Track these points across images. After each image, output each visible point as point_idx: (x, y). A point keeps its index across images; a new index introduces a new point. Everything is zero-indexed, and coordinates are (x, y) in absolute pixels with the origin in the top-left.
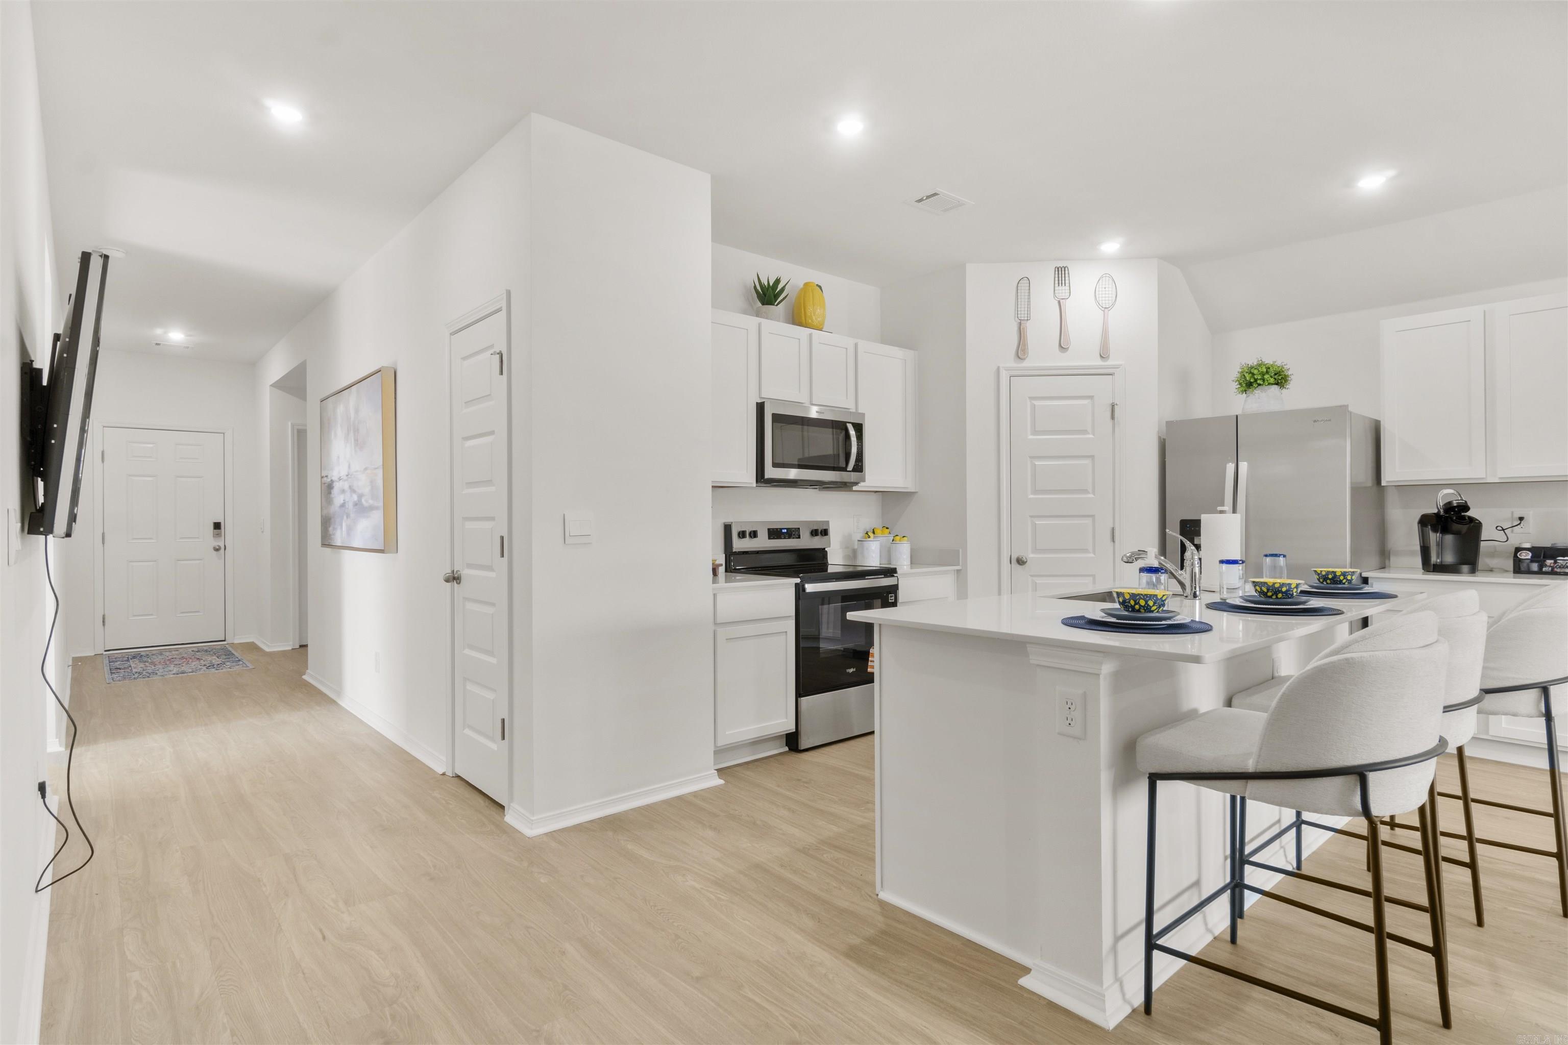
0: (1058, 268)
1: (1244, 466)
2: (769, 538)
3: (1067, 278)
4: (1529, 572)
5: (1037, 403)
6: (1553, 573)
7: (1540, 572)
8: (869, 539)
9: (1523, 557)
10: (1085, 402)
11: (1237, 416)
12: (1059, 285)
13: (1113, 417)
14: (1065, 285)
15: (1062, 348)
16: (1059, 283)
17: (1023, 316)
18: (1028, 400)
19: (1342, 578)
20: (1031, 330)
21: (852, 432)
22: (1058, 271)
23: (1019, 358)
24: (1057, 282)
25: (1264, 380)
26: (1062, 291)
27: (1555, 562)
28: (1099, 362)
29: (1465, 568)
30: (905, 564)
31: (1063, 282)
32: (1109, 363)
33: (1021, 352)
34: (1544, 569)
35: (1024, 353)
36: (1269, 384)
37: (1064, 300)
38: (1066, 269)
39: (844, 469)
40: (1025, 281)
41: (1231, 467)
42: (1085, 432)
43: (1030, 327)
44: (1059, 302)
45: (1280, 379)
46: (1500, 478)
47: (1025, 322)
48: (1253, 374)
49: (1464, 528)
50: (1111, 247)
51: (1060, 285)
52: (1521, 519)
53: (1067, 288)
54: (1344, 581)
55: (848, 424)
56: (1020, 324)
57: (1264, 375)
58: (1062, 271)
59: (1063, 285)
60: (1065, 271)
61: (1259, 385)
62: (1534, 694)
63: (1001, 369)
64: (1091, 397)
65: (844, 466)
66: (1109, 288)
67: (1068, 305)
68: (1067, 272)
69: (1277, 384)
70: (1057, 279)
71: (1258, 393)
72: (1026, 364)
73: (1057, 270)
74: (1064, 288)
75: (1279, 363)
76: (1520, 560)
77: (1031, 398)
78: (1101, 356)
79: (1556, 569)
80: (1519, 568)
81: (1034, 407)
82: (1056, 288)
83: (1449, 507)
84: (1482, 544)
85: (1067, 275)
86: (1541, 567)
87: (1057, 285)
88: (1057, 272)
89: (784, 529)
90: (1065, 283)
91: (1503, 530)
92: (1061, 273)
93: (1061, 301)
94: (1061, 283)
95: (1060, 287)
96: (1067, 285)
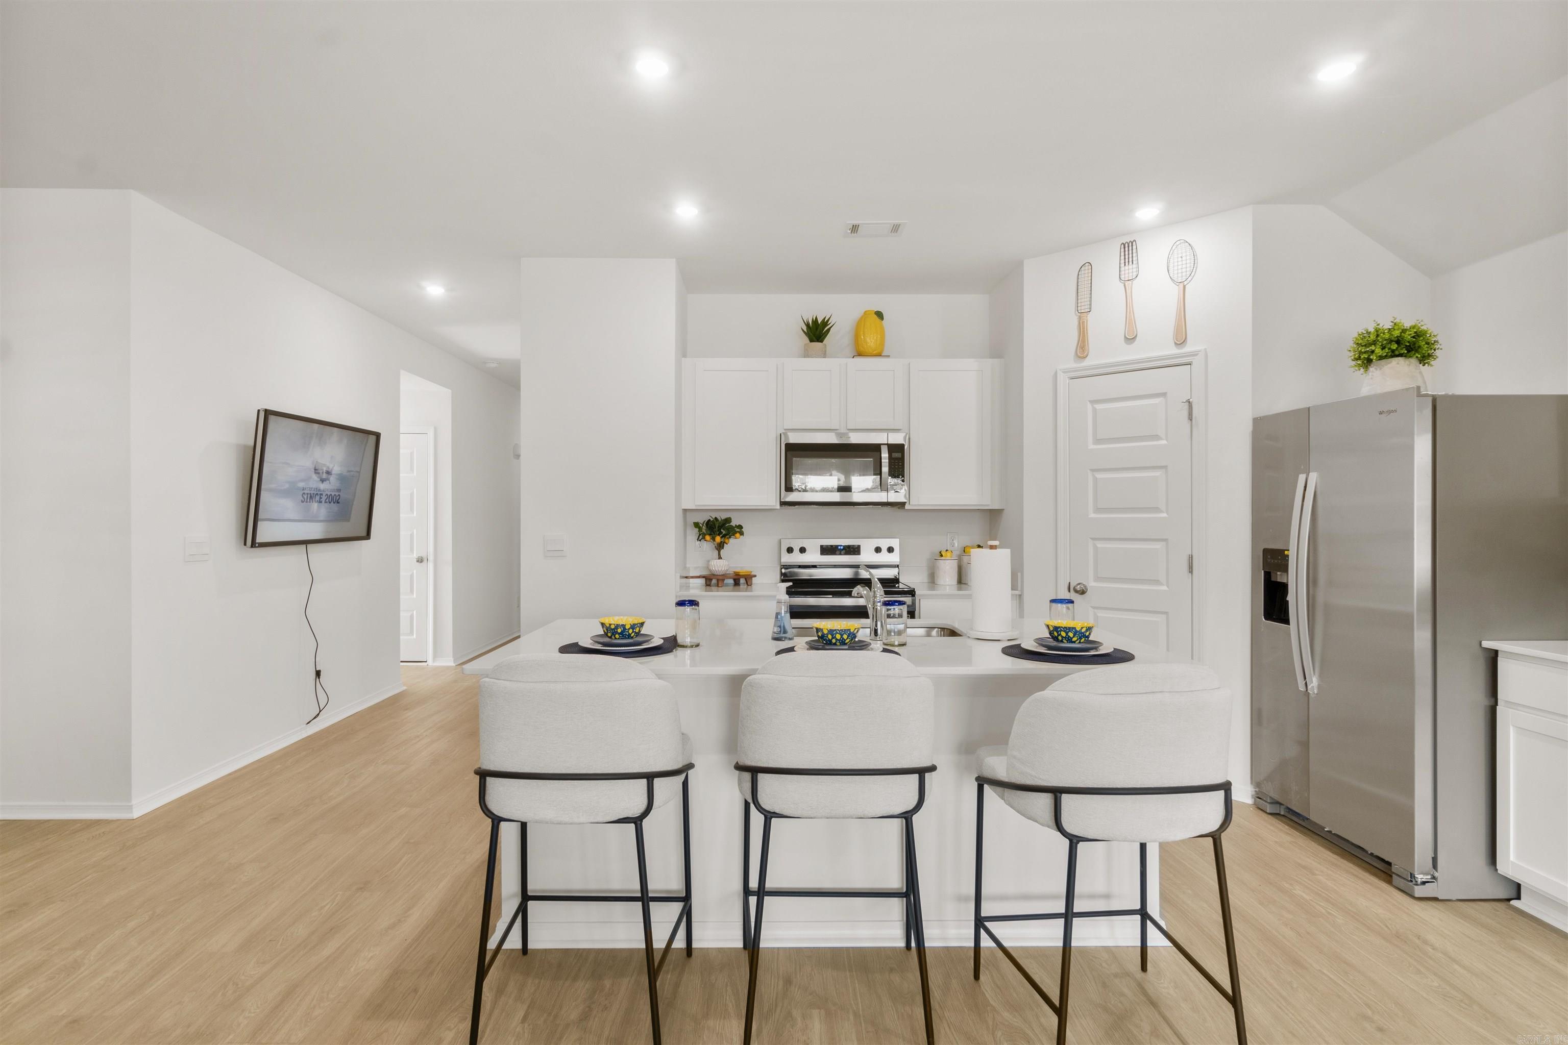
0: (1126, 245)
3: (1134, 255)
5: (1098, 407)
10: (1158, 400)
12: (1125, 265)
13: (1190, 417)
15: (1129, 340)
16: (1125, 263)
17: (1084, 309)
18: (1089, 406)
20: (1093, 322)
22: (1125, 248)
23: (1080, 357)
24: (1123, 261)
26: (1128, 271)
28: (1173, 351)
31: (1130, 260)
32: (1187, 349)
33: (1082, 350)
35: (1084, 351)
37: (1130, 282)
38: (1135, 243)
40: (1087, 267)
42: (1159, 437)
43: (1091, 319)
44: (1125, 285)
47: (1085, 314)
50: (1148, 213)
51: (1127, 264)
53: (1133, 265)
55: (882, 447)
56: (1080, 317)
58: (1128, 247)
59: (1131, 263)
60: (1132, 246)
63: (1059, 372)
64: (1164, 395)
66: (1186, 256)
67: (1134, 286)
68: (1134, 247)
70: (1123, 257)
72: (1087, 363)
73: (1122, 246)
74: (1131, 267)
77: (1093, 402)
78: (1175, 343)
81: (1095, 412)
82: (1122, 269)
85: (1134, 251)
87: (1123, 265)
88: (1123, 250)
90: (1132, 261)
92: (1128, 250)
93: (1127, 283)
94: (1129, 262)
95: (1127, 268)
96: (1134, 262)
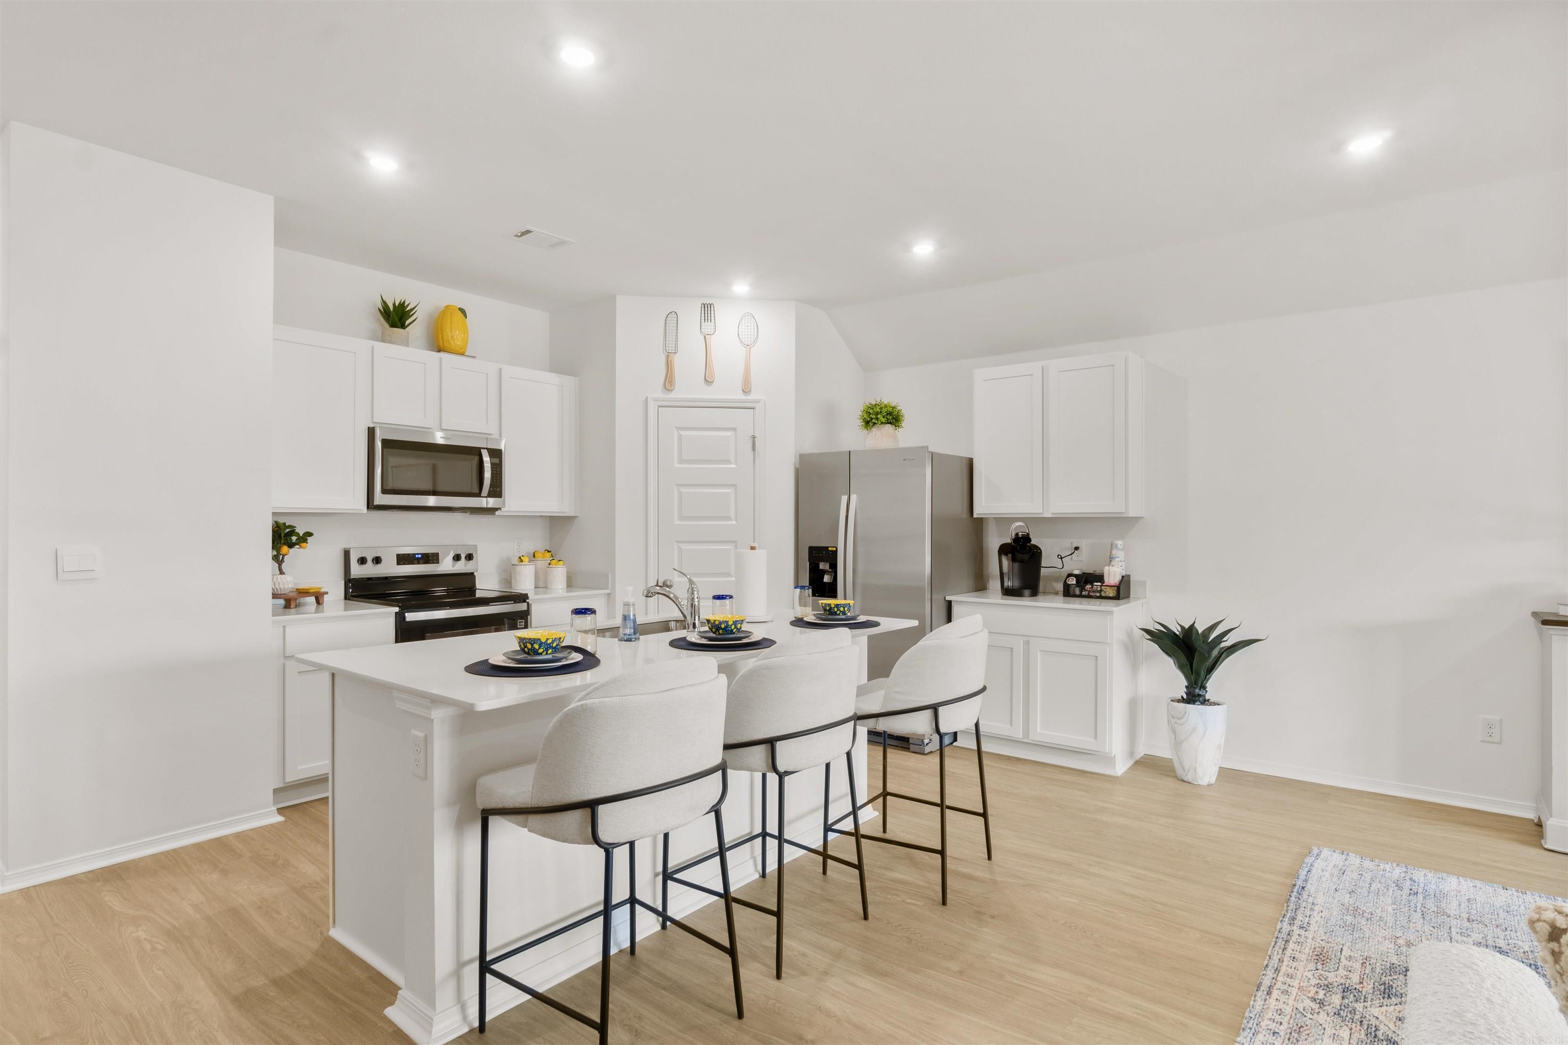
0: (704, 305)
1: (854, 497)
2: (398, 564)
3: (712, 315)
4: (1075, 596)
5: (683, 433)
6: (1089, 597)
7: (1080, 596)
8: (522, 563)
9: (1069, 583)
10: (728, 433)
11: (850, 452)
12: (705, 321)
13: (754, 449)
14: (711, 321)
15: (708, 382)
16: (705, 319)
17: (671, 349)
18: (675, 430)
19: (836, 609)
20: (678, 361)
21: (486, 459)
22: (705, 307)
23: (667, 390)
24: (703, 318)
25: (877, 419)
26: (708, 327)
27: (1092, 587)
28: (742, 397)
29: (1027, 592)
30: (560, 587)
31: (709, 318)
32: (752, 396)
33: (669, 383)
34: (1083, 593)
35: (672, 385)
36: (882, 423)
37: (709, 336)
38: (712, 306)
39: (479, 495)
40: (673, 315)
41: (844, 498)
42: (728, 462)
43: (677, 360)
44: (705, 337)
45: (893, 418)
46: (1053, 514)
47: (672, 355)
48: (870, 414)
49: (1026, 557)
50: (741, 288)
51: (706, 321)
52: (1077, 548)
53: (713, 324)
54: (838, 612)
55: (482, 450)
56: (668, 356)
57: (878, 415)
58: (708, 307)
59: (709, 321)
60: (711, 307)
61: (875, 424)
62: (928, 714)
63: (649, 399)
64: (734, 429)
65: (477, 491)
66: (753, 327)
67: (714, 341)
68: (712, 309)
69: (890, 423)
70: (703, 315)
71: (875, 431)
72: (672, 395)
73: (703, 305)
74: (709, 324)
75: (893, 405)
76: (1069, 585)
77: (678, 428)
78: (743, 390)
79: (1091, 594)
80: (1068, 592)
81: (680, 437)
82: (703, 324)
83: (1017, 539)
84: (1043, 571)
85: (712, 312)
86: (1081, 592)
87: (703, 321)
88: (703, 309)
89: (418, 554)
90: (711, 320)
91: (1061, 558)
92: (707, 309)
93: (707, 336)
94: (708, 319)
95: (706, 323)
96: (712, 321)
